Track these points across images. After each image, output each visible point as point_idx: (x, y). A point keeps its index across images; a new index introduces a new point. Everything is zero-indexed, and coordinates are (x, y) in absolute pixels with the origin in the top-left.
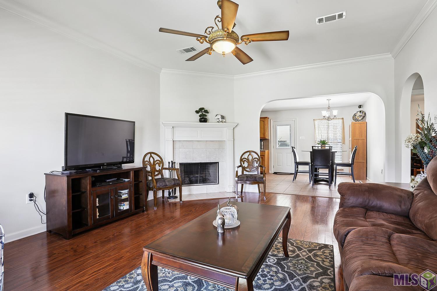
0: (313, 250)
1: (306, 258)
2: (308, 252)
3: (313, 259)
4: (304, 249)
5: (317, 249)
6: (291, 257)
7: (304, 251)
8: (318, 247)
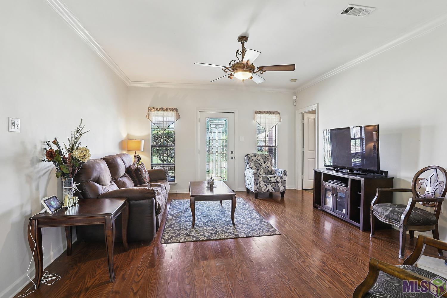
0: (176, 236)
1: (180, 230)
2: (180, 233)
3: (176, 230)
4: (183, 235)
5: (173, 237)
6: (190, 228)
7: (182, 233)
8: (173, 238)
